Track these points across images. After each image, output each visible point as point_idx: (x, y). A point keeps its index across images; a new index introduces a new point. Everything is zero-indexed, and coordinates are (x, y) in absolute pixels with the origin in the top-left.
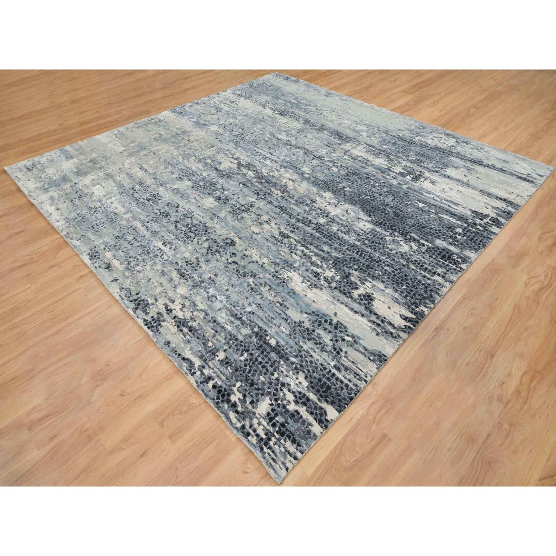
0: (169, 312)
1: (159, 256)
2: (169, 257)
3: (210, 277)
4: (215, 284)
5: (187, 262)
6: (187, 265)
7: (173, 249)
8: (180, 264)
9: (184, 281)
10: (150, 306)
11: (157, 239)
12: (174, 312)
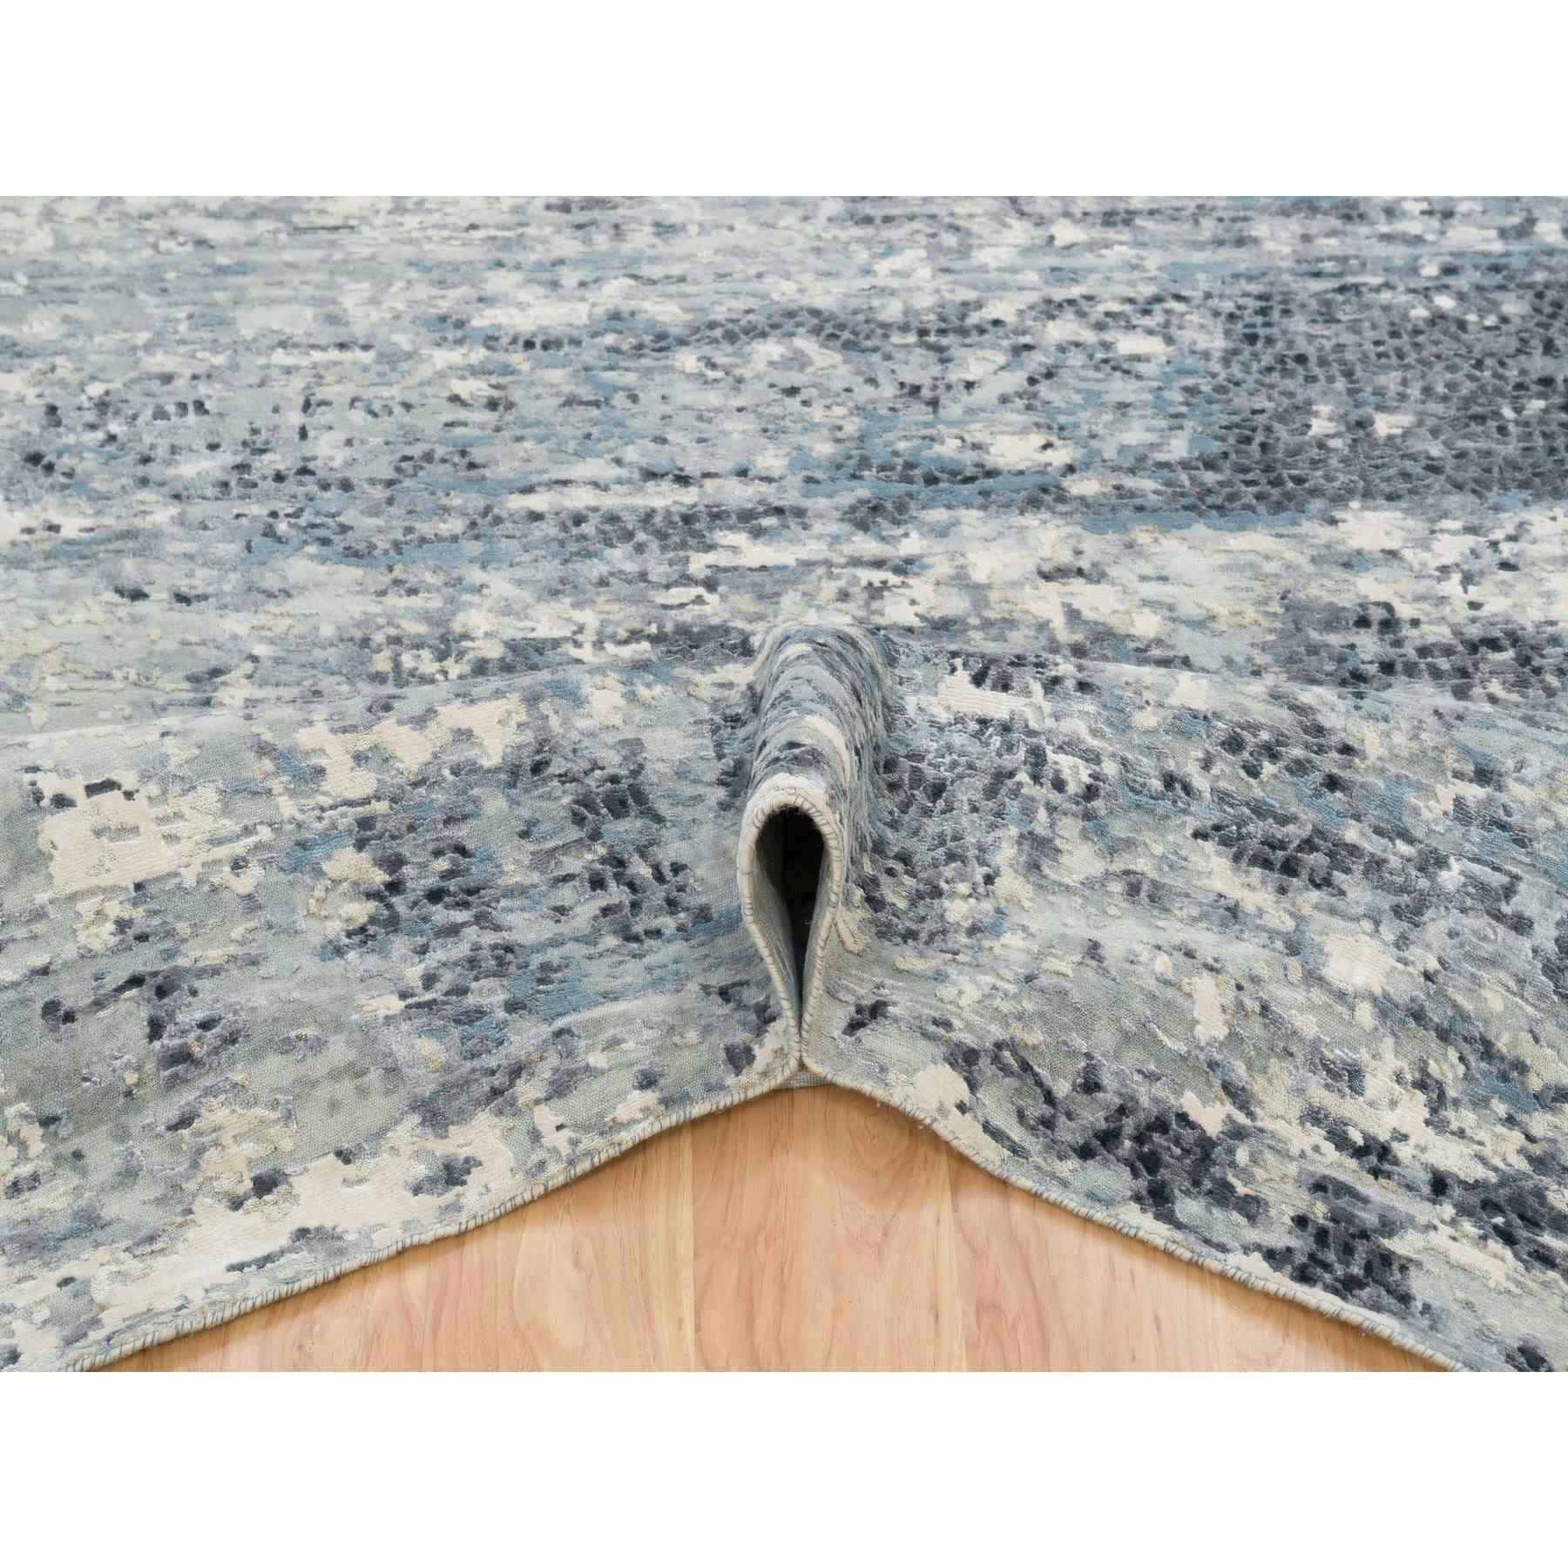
0: (1373, 1159)
1: (1023, 777)
2: (1093, 758)
3: (1459, 802)
4: (1520, 842)
5: (1233, 744)
6: (1253, 772)
7: (1070, 684)
8: (1200, 782)
9: (1315, 895)
10: (1231, 1151)
11: (918, 674)
12: (1403, 1151)
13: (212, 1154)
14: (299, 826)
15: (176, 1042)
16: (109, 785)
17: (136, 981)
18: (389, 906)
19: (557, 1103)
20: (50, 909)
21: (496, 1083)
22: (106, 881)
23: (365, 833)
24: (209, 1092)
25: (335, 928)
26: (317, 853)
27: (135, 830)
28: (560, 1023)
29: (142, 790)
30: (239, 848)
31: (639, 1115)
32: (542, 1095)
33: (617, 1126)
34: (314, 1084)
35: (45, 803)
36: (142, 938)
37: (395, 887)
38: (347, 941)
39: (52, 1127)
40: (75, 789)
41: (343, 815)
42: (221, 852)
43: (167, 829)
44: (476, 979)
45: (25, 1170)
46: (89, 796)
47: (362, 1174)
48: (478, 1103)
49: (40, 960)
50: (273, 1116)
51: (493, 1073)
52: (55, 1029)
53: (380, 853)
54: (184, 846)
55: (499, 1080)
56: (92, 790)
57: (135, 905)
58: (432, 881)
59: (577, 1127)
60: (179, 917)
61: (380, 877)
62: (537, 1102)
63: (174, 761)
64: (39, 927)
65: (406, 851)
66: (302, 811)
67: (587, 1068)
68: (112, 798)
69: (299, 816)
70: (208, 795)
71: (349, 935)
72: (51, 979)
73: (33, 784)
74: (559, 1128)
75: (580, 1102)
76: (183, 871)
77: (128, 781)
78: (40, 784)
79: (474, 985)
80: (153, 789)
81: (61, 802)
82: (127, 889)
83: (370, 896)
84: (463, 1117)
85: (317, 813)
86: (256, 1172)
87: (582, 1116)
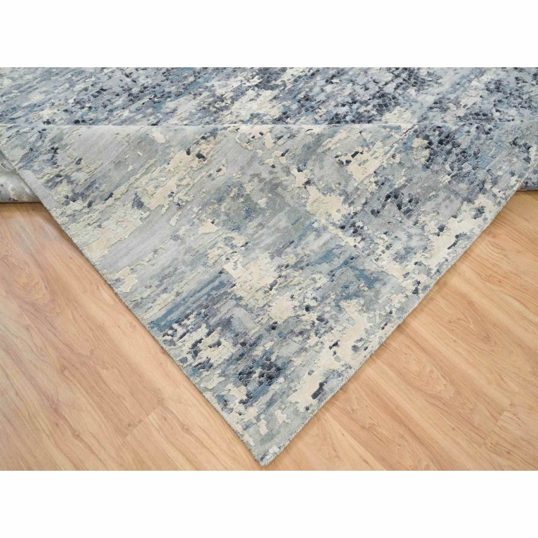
13: (426, 227)
14: (402, 139)
15: (406, 208)
16: (356, 153)
17: (388, 197)
18: (432, 149)
19: (496, 186)
20: (359, 187)
21: (480, 187)
22: (367, 174)
23: (417, 134)
24: (419, 215)
25: (423, 160)
26: (409, 144)
27: (367, 160)
28: (487, 168)
29: (364, 150)
30: (392, 152)
31: (516, 182)
32: (491, 186)
33: (512, 187)
34: (440, 204)
35: (345, 163)
36: (383, 184)
37: (430, 143)
38: (428, 163)
39: (387, 234)
40: (349, 157)
41: (410, 132)
42: (389, 155)
43: (374, 156)
44: (462, 164)
45: (387, 243)
46: (353, 157)
47: (461, 219)
48: (478, 193)
49: (363, 201)
50: (435, 214)
51: (478, 185)
52: (376, 216)
53: (422, 136)
54: (380, 158)
55: (481, 186)
56: (353, 156)
57: (377, 177)
58: (438, 138)
59: (503, 190)
60: (388, 175)
61: (426, 142)
62: (491, 188)
63: (367, 139)
64: (359, 193)
65: (427, 133)
66: (401, 136)
67: (499, 176)
68: (358, 156)
69: (401, 137)
70: (379, 144)
71: (428, 161)
72: (369, 205)
73: (339, 160)
74: (499, 192)
75: (502, 184)
76: (383, 164)
77: (360, 149)
78: (341, 160)
79: (463, 166)
80: (366, 149)
81: (348, 162)
82: (373, 174)
83: (426, 148)
84: (476, 197)
85: (404, 134)
86: (438, 226)
87: (503, 187)
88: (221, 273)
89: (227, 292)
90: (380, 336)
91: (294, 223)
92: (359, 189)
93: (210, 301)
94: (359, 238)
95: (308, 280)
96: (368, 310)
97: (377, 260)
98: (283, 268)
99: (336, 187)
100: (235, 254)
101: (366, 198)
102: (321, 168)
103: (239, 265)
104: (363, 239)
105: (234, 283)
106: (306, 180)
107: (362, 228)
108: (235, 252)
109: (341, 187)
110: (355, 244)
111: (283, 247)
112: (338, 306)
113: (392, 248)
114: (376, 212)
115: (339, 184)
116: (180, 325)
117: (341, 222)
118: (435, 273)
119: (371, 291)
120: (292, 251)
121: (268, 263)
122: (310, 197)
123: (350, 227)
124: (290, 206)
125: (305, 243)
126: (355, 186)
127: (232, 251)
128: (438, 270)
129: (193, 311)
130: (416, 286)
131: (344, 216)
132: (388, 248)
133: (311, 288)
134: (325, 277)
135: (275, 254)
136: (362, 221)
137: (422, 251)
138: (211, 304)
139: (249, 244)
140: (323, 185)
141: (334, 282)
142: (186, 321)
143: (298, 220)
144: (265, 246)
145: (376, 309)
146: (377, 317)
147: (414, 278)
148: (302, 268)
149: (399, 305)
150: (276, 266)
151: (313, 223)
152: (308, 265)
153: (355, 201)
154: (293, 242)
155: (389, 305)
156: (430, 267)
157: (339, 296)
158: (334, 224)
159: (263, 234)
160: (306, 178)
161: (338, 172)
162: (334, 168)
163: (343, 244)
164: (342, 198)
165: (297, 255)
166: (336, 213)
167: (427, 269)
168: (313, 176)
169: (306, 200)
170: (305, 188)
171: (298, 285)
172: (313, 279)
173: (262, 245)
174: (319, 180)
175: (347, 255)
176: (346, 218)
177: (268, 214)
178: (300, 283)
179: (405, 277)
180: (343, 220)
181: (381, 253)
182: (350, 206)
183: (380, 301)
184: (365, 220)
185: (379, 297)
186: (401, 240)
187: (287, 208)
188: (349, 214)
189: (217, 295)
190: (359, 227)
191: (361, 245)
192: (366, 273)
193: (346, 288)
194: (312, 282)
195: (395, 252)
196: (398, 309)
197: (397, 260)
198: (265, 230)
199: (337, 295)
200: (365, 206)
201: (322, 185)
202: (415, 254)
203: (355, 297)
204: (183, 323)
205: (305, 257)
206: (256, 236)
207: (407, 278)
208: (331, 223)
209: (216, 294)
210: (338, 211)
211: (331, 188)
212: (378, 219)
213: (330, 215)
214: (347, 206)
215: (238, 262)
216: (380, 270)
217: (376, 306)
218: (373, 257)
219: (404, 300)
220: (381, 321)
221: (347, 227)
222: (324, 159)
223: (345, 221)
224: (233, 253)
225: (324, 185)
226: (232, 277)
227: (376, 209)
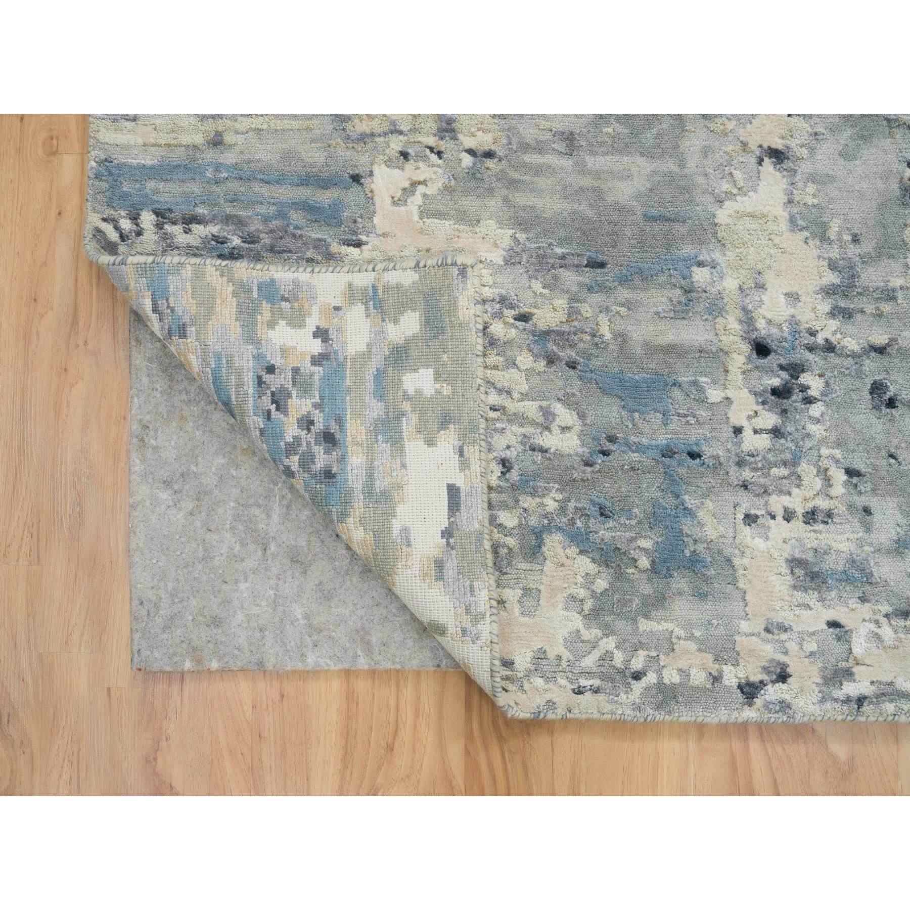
88: (356, 178)
89: (328, 246)
90: (555, 700)
91: (654, 219)
92: (894, 299)
93: (272, 231)
94: (770, 419)
95: (536, 404)
96: (594, 616)
97: (750, 519)
98: (509, 313)
99: (840, 240)
100: (434, 158)
101: (893, 340)
102: (846, 155)
103: (416, 200)
104: (776, 432)
105: (364, 238)
106: (778, 144)
107: (809, 401)
108: (439, 154)
109: (853, 251)
110: (744, 423)
111: (563, 257)
112: (539, 535)
113: (821, 527)
114: (886, 397)
115: (856, 240)
116: (159, 226)
117: (774, 331)
118: (848, 700)
119: (649, 579)
120: (574, 288)
121: (491, 264)
122: (751, 194)
123: (782, 367)
124: (682, 166)
125: (627, 300)
126: (891, 285)
127: (431, 141)
128: (865, 698)
129: (213, 220)
130: (766, 678)
131: (793, 322)
132: (811, 517)
133: (522, 430)
134: (581, 435)
135: (525, 258)
136: (827, 384)
137: (886, 608)
138: (266, 240)
139: (490, 163)
140: (810, 201)
141: (589, 469)
142: (176, 230)
143: (668, 220)
144: (524, 208)
145: (613, 633)
146: (596, 654)
147: (786, 653)
148: (551, 361)
149: (676, 679)
150: (497, 291)
151: (700, 264)
152: (572, 365)
153: (859, 317)
154: (602, 265)
155: (654, 654)
156: (855, 670)
157: (565, 515)
158: (748, 319)
159: (549, 170)
160: (783, 138)
161: (882, 206)
162: (880, 185)
163: (714, 395)
164: (832, 278)
165: (573, 313)
166: (782, 299)
167: (843, 665)
168: (804, 152)
169: (735, 191)
170: (760, 161)
171: (500, 391)
172: (548, 414)
173: (521, 199)
174: (812, 178)
175: (694, 435)
176: (795, 333)
177: (610, 130)
178: (509, 393)
179: (767, 630)
180: (781, 329)
181: (780, 513)
182: (832, 314)
183: (644, 625)
184: (839, 388)
185: (654, 613)
186: (868, 530)
187: (670, 166)
188: (813, 333)
189: (299, 232)
190: (804, 388)
191: (753, 442)
192: (687, 525)
193: (602, 514)
194: (540, 419)
195: (815, 544)
196: (660, 686)
197: (796, 571)
198: (567, 163)
199: (563, 510)
200: (873, 354)
201: (808, 195)
202: (863, 599)
203: (597, 557)
204: (168, 228)
205: (587, 337)
206: (528, 158)
207: (770, 636)
208: (744, 309)
209: (296, 228)
210: (793, 297)
211: (824, 227)
212: (874, 420)
213: (761, 287)
214: (825, 307)
215: (421, 189)
216: (728, 551)
217: (621, 625)
218: (747, 502)
219: (699, 678)
220: (595, 669)
221: (772, 360)
222: (875, 141)
223: (785, 340)
224: (431, 149)
225: (816, 201)
226: (371, 218)
227: (892, 390)
